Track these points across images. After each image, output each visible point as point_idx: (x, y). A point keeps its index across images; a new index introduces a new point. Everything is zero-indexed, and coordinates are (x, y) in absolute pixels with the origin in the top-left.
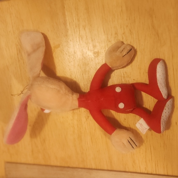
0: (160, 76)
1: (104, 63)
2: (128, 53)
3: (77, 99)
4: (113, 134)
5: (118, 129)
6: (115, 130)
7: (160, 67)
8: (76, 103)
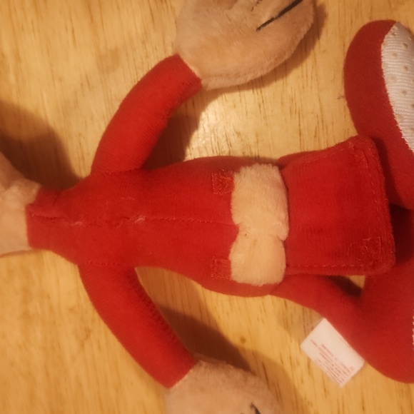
0: (404, 92)
1: (170, 53)
2: (282, 13)
3: (23, 209)
4: (177, 385)
5: (204, 364)
6: (190, 367)
7: (395, 55)
8: (17, 226)
